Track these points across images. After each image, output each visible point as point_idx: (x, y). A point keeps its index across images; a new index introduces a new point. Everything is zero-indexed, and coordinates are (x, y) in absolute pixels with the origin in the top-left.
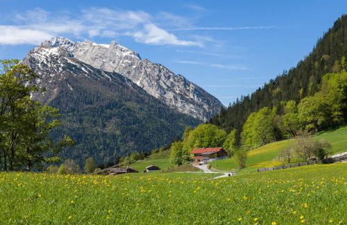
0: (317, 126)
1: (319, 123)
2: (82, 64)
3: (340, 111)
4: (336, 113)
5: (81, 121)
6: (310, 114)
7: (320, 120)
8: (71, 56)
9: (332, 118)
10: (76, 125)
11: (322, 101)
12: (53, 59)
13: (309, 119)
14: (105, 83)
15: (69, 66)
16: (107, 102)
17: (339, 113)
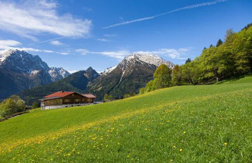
0: (217, 75)
1: (219, 72)
2: (141, 61)
3: (245, 59)
4: (241, 61)
5: (140, 81)
6: (210, 62)
7: (221, 68)
8: (138, 59)
9: (235, 67)
10: (138, 82)
11: (225, 50)
12: (132, 60)
13: (208, 67)
14: (149, 68)
15: (137, 62)
16: (149, 75)
17: (245, 61)
